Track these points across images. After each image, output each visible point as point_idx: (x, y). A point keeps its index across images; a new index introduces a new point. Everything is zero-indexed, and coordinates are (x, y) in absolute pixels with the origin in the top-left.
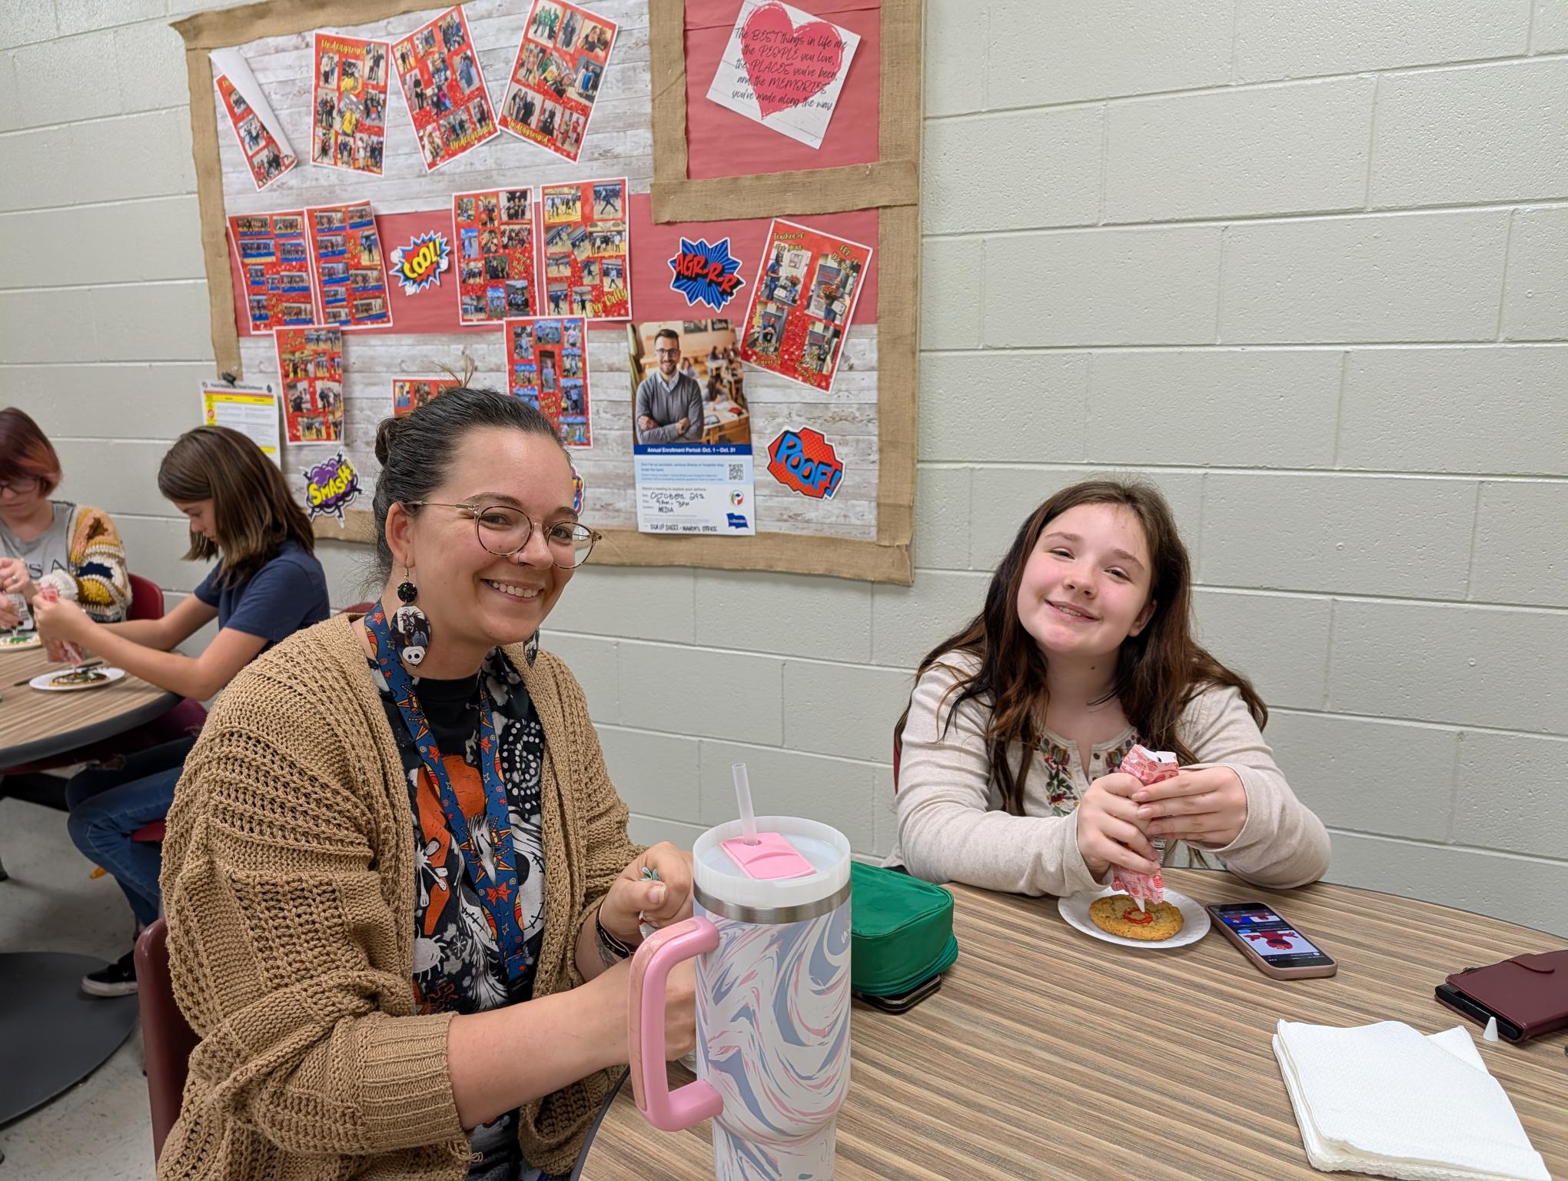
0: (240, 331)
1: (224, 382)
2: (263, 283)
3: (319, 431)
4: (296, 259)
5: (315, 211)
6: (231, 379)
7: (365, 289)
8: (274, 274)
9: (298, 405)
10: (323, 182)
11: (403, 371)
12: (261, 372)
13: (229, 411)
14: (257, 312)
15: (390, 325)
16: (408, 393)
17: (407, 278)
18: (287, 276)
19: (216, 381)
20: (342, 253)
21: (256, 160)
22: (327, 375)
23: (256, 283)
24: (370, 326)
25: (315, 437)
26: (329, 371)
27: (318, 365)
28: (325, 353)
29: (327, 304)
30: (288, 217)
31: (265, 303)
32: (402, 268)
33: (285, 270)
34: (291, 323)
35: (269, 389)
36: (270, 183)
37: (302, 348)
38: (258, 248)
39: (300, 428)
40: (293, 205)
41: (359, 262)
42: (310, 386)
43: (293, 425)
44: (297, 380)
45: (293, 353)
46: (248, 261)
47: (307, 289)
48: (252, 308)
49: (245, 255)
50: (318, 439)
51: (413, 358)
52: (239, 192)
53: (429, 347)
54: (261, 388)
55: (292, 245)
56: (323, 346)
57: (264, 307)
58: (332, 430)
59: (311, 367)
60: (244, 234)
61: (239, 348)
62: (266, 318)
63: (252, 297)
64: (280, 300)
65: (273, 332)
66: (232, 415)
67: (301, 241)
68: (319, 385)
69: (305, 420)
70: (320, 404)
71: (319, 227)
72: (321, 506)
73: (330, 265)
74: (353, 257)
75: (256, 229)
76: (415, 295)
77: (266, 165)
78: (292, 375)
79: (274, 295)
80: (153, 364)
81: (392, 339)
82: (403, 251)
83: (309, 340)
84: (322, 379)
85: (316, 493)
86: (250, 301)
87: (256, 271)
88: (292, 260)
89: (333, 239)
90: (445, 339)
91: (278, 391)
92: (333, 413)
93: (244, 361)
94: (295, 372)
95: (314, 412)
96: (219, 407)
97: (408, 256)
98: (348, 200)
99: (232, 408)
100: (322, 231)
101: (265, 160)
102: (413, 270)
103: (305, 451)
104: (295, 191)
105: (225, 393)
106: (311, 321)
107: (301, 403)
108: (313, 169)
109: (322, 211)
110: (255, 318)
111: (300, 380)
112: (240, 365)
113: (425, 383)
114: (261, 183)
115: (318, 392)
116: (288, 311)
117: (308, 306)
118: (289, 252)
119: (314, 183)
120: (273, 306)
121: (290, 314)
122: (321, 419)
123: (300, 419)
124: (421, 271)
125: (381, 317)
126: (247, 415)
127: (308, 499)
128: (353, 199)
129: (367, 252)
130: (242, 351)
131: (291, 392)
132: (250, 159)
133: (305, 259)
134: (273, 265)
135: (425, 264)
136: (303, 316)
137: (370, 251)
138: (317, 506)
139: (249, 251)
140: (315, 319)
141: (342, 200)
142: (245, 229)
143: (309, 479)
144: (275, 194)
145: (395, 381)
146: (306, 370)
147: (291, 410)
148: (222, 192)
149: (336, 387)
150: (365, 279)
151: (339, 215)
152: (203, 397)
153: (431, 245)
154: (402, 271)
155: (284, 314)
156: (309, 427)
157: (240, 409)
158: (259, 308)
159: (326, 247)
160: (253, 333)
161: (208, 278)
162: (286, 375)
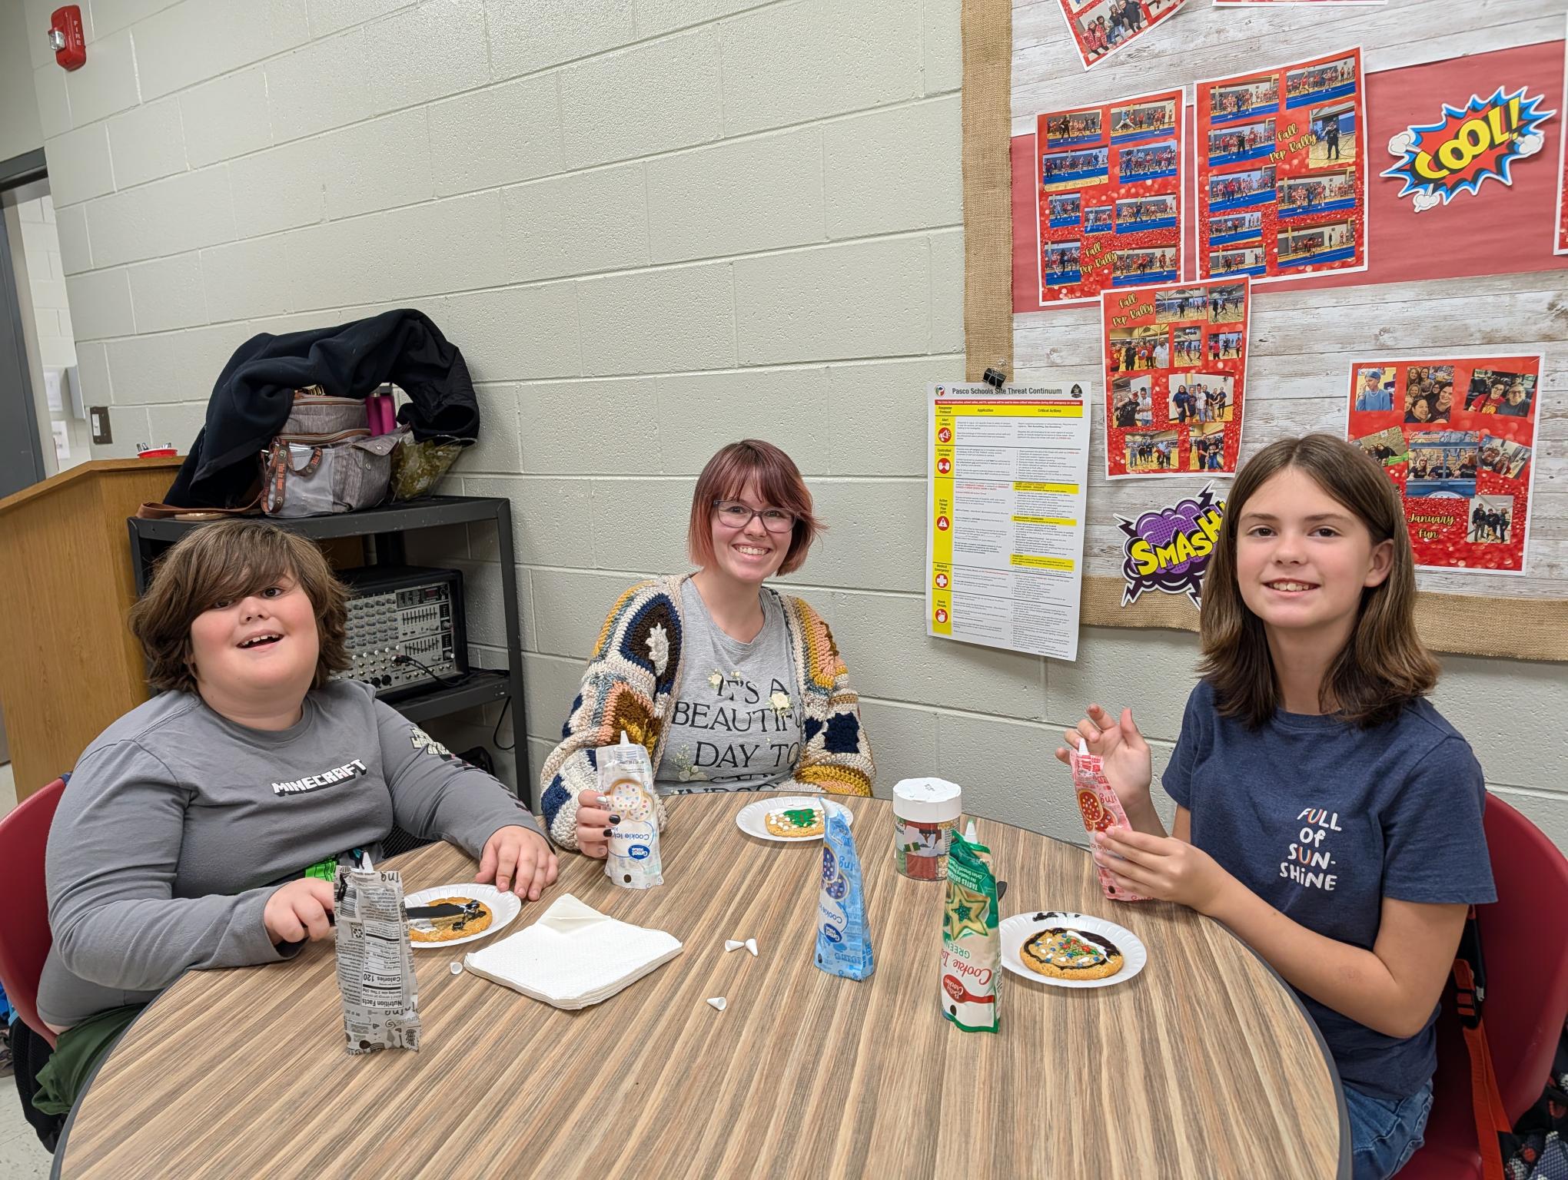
0: (1021, 303)
1: (982, 385)
2: (1077, 221)
3: (1164, 458)
4: (1154, 176)
5: (1213, 86)
6: (995, 380)
7: (1307, 210)
8: (1102, 203)
9: (1127, 417)
10: (1233, 34)
11: (1383, 348)
12: (1053, 365)
13: (983, 430)
14: (1058, 270)
15: (1365, 268)
16: (1387, 385)
17: (1420, 181)
18: (1130, 205)
19: (963, 385)
20: (1260, 153)
21: (1086, 20)
22: (1198, 363)
23: (1062, 222)
24: (1309, 274)
25: (1155, 465)
26: (1203, 355)
27: (1179, 348)
28: (1196, 326)
29: (1210, 244)
30: (1143, 106)
31: (1076, 254)
32: (1412, 163)
33: (1128, 195)
34: (1128, 281)
35: (1076, 391)
36: (1111, 53)
37: (1146, 323)
38: (1073, 165)
39: (1127, 452)
40: (1160, 82)
41: (1303, 164)
42: (1155, 383)
43: (1116, 446)
44: (1130, 373)
45: (1130, 331)
46: (1051, 188)
47: (1174, 222)
48: (1046, 265)
49: (1049, 179)
50: (1162, 470)
51: (1413, 325)
52: (1044, 78)
53: (1458, 301)
54: (1059, 391)
55: (1147, 152)
56: (1191, 315)
57: (1074, 261)
58: (1194, 455)
59: (1162, 354)
60: (1054, 144)
61: (1010, 330)
62: (1077, 276)
63: (1049, 247)
64: (1109, 245)
65: (1100, 298)
66: (990, 435)
67: (1171, 143)
68: (1176, 382)
69: (1138, 439)
70: (1174, 412)
71: (1216, 113)
72: (1156, 578)
73: (1230, 177)
74: (1289, 158)
75: (1076, 134)
76: (1437, 211)
77: (1108, 23)
78: (1123, 367)
79: (1098, 239)
80: (832, 365)
81: (1365, 293)
82: (1418, 132)
83: (1161, 308)
84: (1186, 370)
85: (1149, 557)
86: (1044, 253)
87: (1063, 203)
88: (1146, 177)
89: (1246, 131)
90: (1506, 283)
91: (1095, 393)
92: (1201, 427)
93: (1017, 351)
94: (1130, 362)
95: (1161, 423)
96: (961, 425)
97: (1428, 141)
98: (1288, 59)
99: (990, 425)
100: (1215, 120)
101: (1107, 15)
102: (1437, 164)
103: (1129, 489)
104: (1166, 60)
105: (979, 402)
106: (1173, 276)
107: (1134, 411)
108: (1215, 15)
109: (1224, 84)
110: (1049, 279)
111: (1137, 375)
112: (1011, 357)
113: (1438, 367)
114: (1092, 56)
115: (1173, 391)
116: (1125, 263)
117: (1170, 252)
118: (1139, 164)
119: (1213, 39)
120: (1094, 257)
121: (1128, 267)
122: (1173, 436)
123: (1128, 438)
124: (1456, 164)
125: (1346, 255)
126: (1020, 435)
127: (1128, 565)
128: (1302, 55)
129: (1324, 145)
130: (1017, 336)
131: (1118, 395)
132: (1073, 18)
133: (1175, 173)
134: (1101, 189)
135: (1469, 151)
136: (1156, 269)
137: (1333, 141)
138: (1147, 578)
139: (1056, 172)
140: (1182, 272)
141: (1274, 61)
142: (1058, 136)
143: (1132, 533)
144: (1120, 71)
145: (1357, 367)
146: (1150, 359)
147: (1115, 424)
148: (1008, 82)
149: (1215, 383)
150: (1312, 192)
151: (1264, 87)
152: (933, 409)
153: (1495, 115)
154: (1411, 168)
155: (1116, 268)
156: (1145, 451)
157: (1008, 425)
158: (1062, 262)
159: (1226, 147)
160: (1042, 304)
161: (966, 225)
162: (1113, 368)
